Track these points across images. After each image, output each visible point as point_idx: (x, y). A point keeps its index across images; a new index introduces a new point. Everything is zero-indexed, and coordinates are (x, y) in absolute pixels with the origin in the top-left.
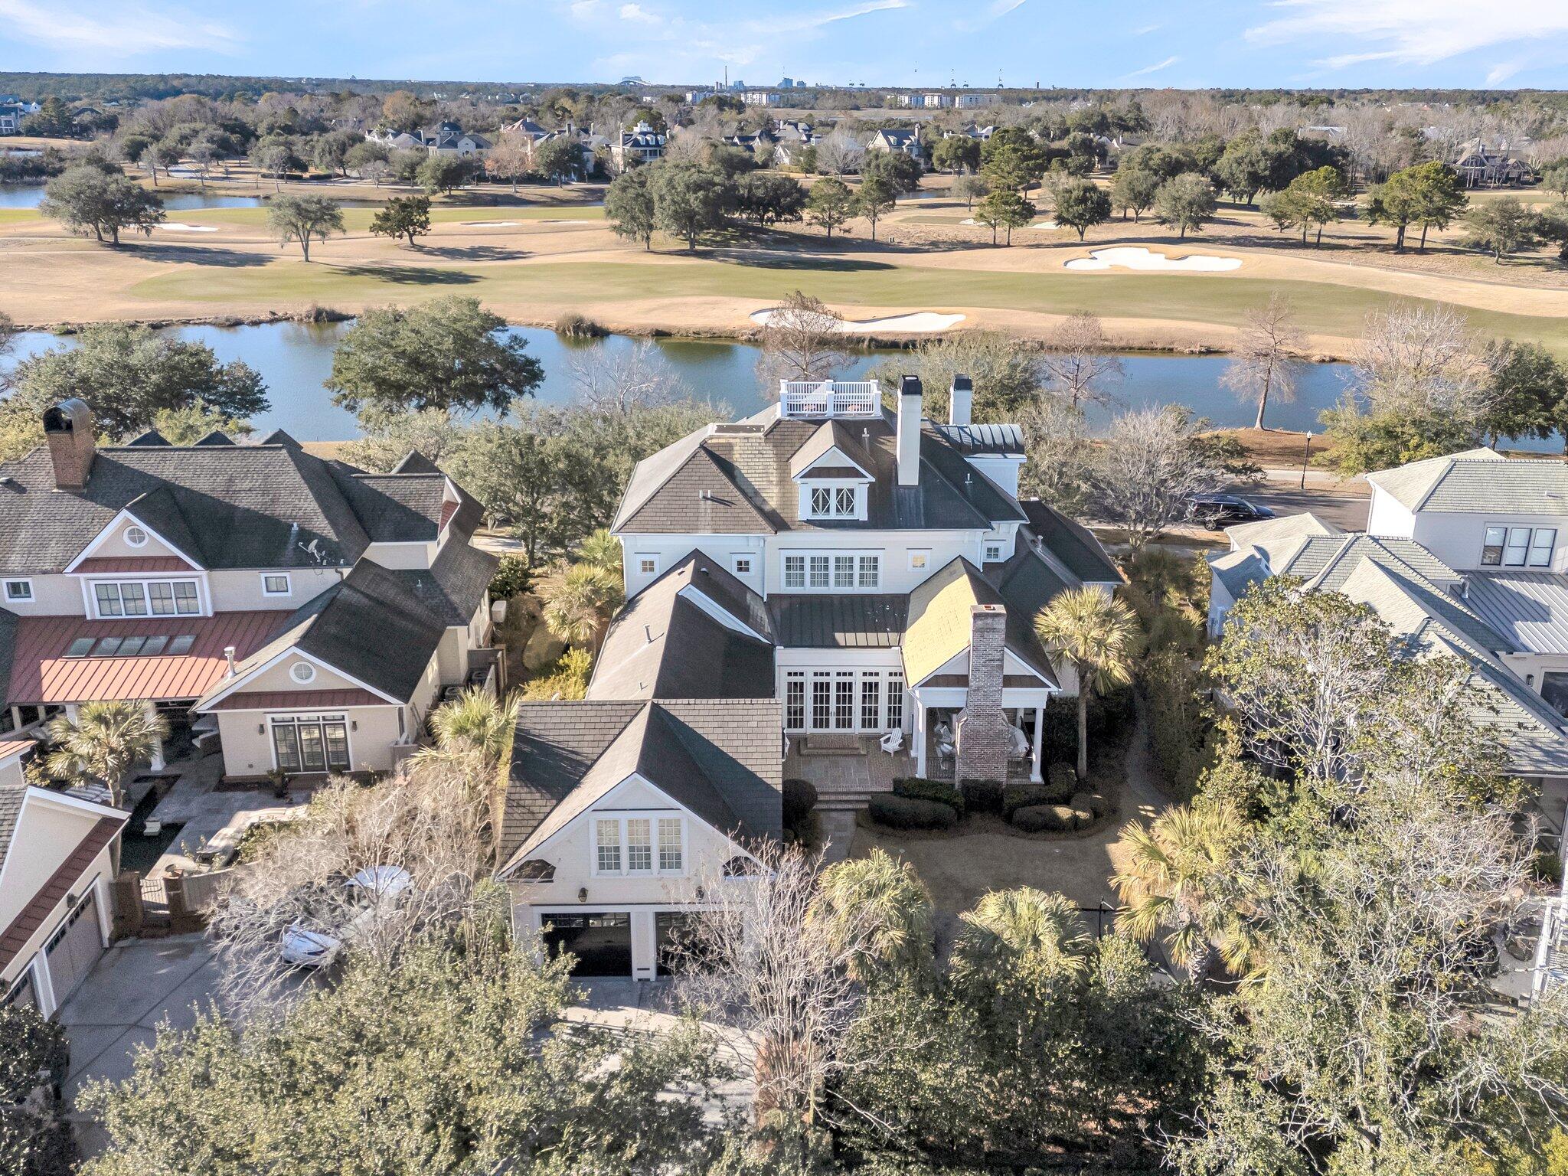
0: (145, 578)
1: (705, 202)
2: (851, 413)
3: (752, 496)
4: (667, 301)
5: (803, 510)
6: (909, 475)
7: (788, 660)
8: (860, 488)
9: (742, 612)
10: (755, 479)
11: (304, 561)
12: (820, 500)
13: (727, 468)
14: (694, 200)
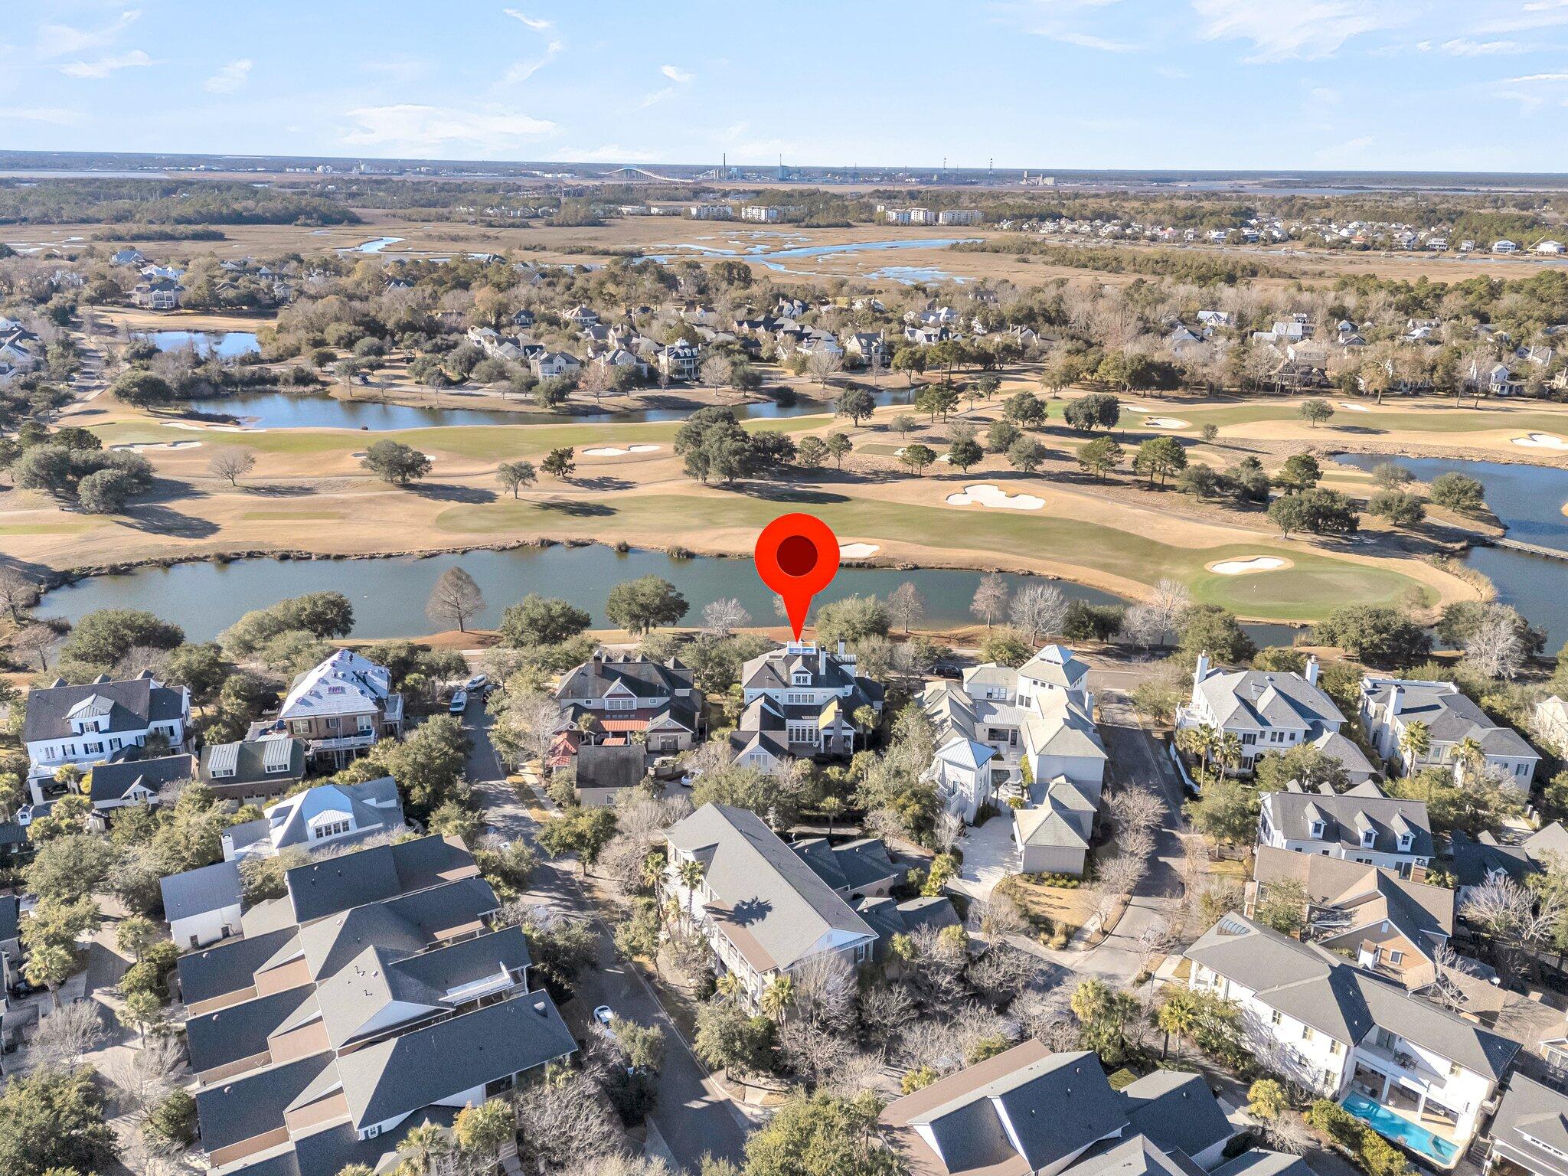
0: (621, 700)
1: (740, 462)
2: (807, 653)
3: (780, 678)
4: (721, 532)
5: (794, 682)
6: (823, 672)
7: (789, 723)
8: (809, 676)
9: (777, 710)
10: (780, 672)
11: (662, 695)
12: (798, 680)
13: (772, 669)
14: (734, 461)
